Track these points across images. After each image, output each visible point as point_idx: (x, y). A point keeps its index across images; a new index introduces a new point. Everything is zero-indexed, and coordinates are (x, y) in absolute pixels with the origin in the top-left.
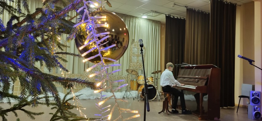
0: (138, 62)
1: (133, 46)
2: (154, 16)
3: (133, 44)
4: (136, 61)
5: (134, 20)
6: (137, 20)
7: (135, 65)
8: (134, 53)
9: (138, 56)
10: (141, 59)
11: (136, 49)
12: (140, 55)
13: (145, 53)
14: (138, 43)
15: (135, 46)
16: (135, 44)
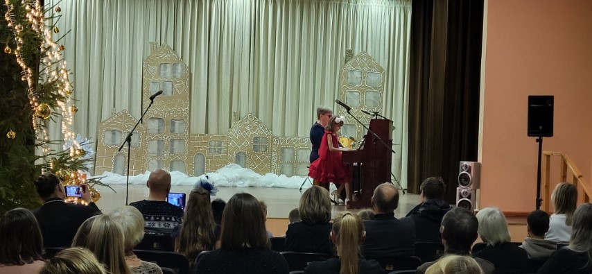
3: (349, 62)
4: (356, 102)
7: (355, 113)
8: (350, 85)
9: (363, 91)
10: (372, 98)
11: (357, 74)
12: (369, 88)
13: (383, 83)
14: (362, 58)
15: (355, 65)
16: (355, 62)
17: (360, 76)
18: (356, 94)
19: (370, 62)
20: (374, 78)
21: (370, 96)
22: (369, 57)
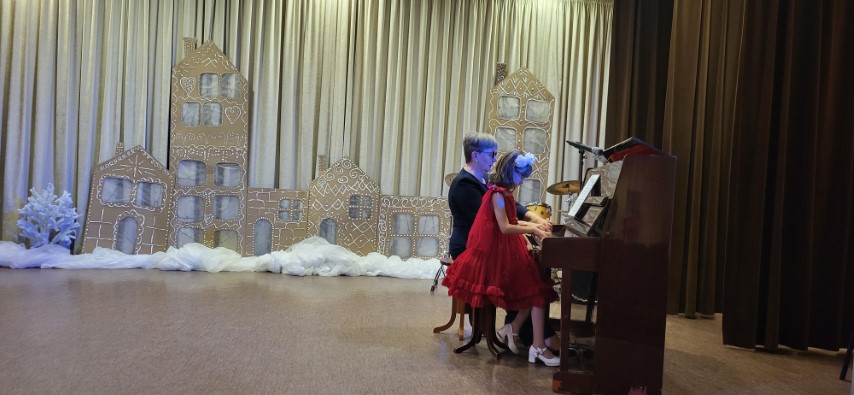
1: (502, 88)
3: (501, 84)
8: (502, 118)
10: (534, 140)
11: (513, 103)
12: (530, 125)
13: (551, 117)
14: (521, 78)
15: (510, 88)
16: (510, 83)
17: (517, 105)
18: (511, 132)
19: (532, 85)
20: (539, 109)
21: (531, 135)
22: (531, 77)
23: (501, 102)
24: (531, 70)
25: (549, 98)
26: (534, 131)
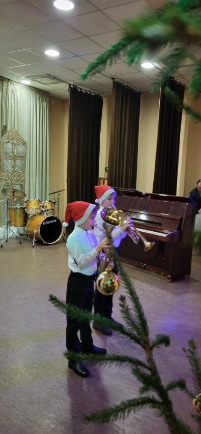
0: (14, 171)
1: (5, 139)
2: (45, 84)
3: (4, 136)
4: (10, 168)
5: (5, 84)
6: (9, 85)
7: (10, 176)
8: (6, 154)
9: (14, 158)
10: (19, 164)
11: (10, 145)
12: (18, 157)
13: (26, 153)
14: (13, 133)
15: (8, 138)
16: (8, 136)
17: (11, 147)
18: (10, 161)
19: (18, 137)
20: (20, 149)
21: (18, 162)
22: (17, 132)
23: (5, 146)
24: (16, 128)
25: (24, 143)
26: (19, 160)
